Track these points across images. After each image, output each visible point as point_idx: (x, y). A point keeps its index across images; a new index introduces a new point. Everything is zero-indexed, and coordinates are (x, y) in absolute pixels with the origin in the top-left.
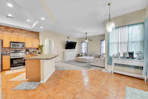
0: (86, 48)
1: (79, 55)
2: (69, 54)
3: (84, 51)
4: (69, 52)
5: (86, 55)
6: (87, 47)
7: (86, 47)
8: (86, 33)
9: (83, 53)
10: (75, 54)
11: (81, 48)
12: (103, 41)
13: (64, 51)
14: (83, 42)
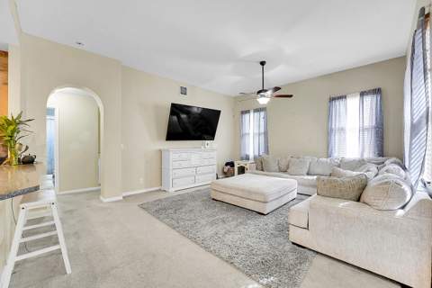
0: (262, 137)
1: (231, 164)
2: (184, 164)
3: (252, 147)
4: (184, 155)
5: (261, 166)
6: (266, 134)
7: (262, 130)
8: (263, 63)
9: (247, 158)
10: (214, 162)
11: (239, 135)
12: (339, 104)
13: (161, 148)
14: (248, 112)
